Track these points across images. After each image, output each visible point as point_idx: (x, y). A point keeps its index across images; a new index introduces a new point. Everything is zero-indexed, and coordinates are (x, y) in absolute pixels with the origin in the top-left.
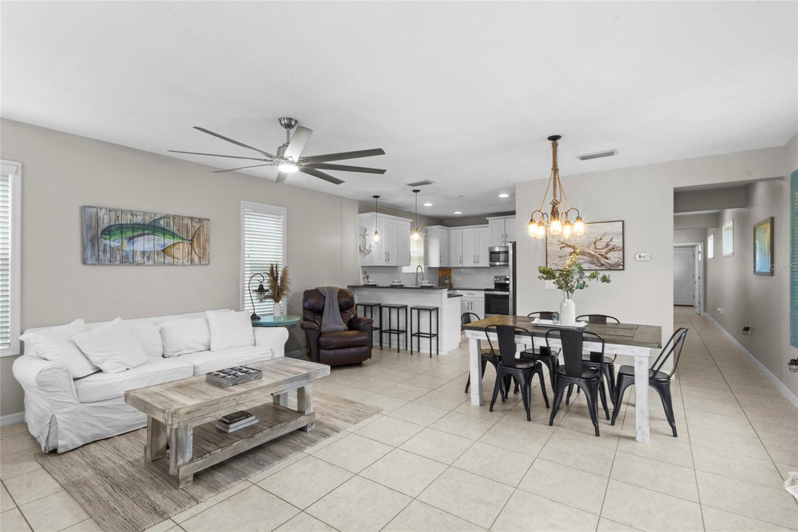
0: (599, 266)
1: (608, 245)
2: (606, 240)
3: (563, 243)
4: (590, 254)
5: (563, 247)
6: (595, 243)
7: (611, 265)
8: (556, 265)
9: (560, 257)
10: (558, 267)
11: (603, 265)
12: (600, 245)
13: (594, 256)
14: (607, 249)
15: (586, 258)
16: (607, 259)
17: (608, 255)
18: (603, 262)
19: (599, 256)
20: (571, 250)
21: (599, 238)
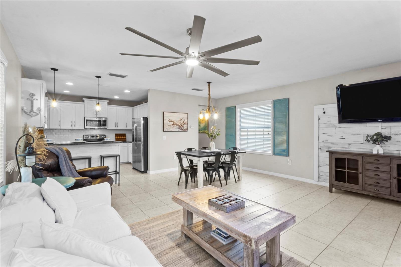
0: (181, 130)
1: (184, 122)
2: (183, 120)
3: (170, 120)
4: (178, 125)
5: (170, 122)
6: (180, 121)
7: (185, 130)
8: (167, 129)
9: (169, 126)
10: (168, 130)
11: (182, 129)
12: (182, 121)
13: (180, 126)
14: (183, 124)
15: (177, 126)
16: (183, 127)
17: (184, 126)
18: (182, 128)
19: (181, 126)
20: (173, 123)
21: (181, 119)
